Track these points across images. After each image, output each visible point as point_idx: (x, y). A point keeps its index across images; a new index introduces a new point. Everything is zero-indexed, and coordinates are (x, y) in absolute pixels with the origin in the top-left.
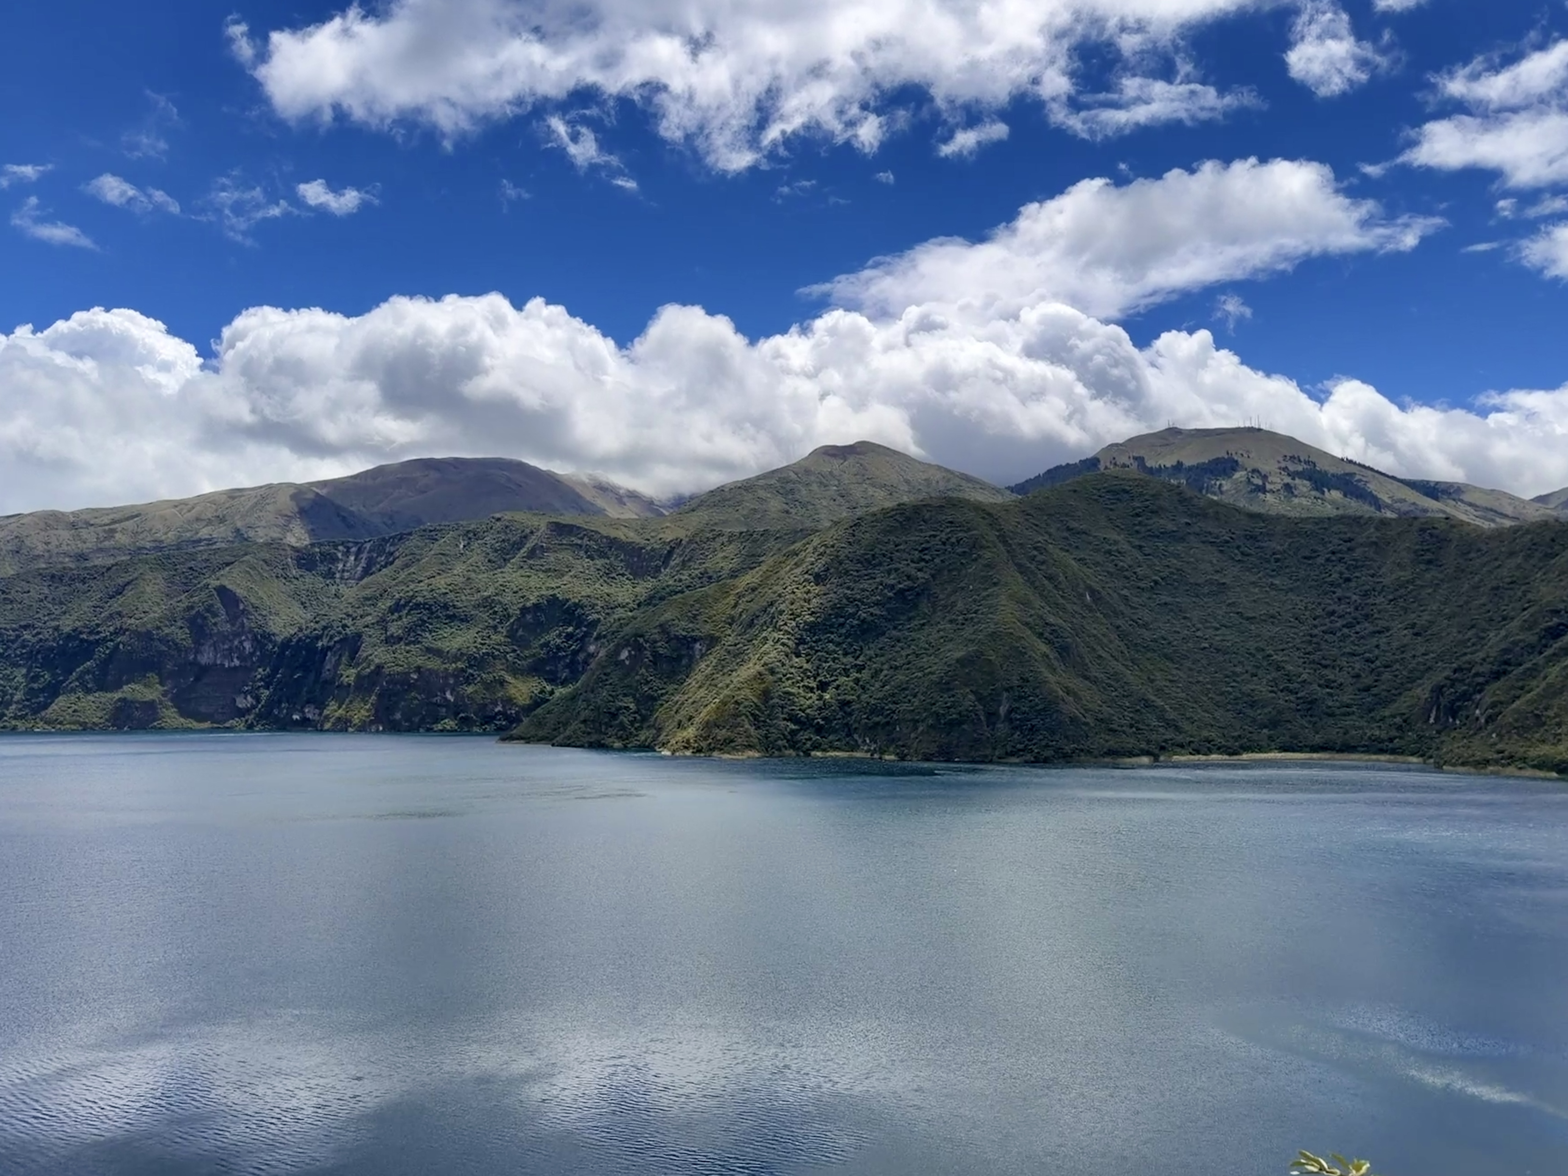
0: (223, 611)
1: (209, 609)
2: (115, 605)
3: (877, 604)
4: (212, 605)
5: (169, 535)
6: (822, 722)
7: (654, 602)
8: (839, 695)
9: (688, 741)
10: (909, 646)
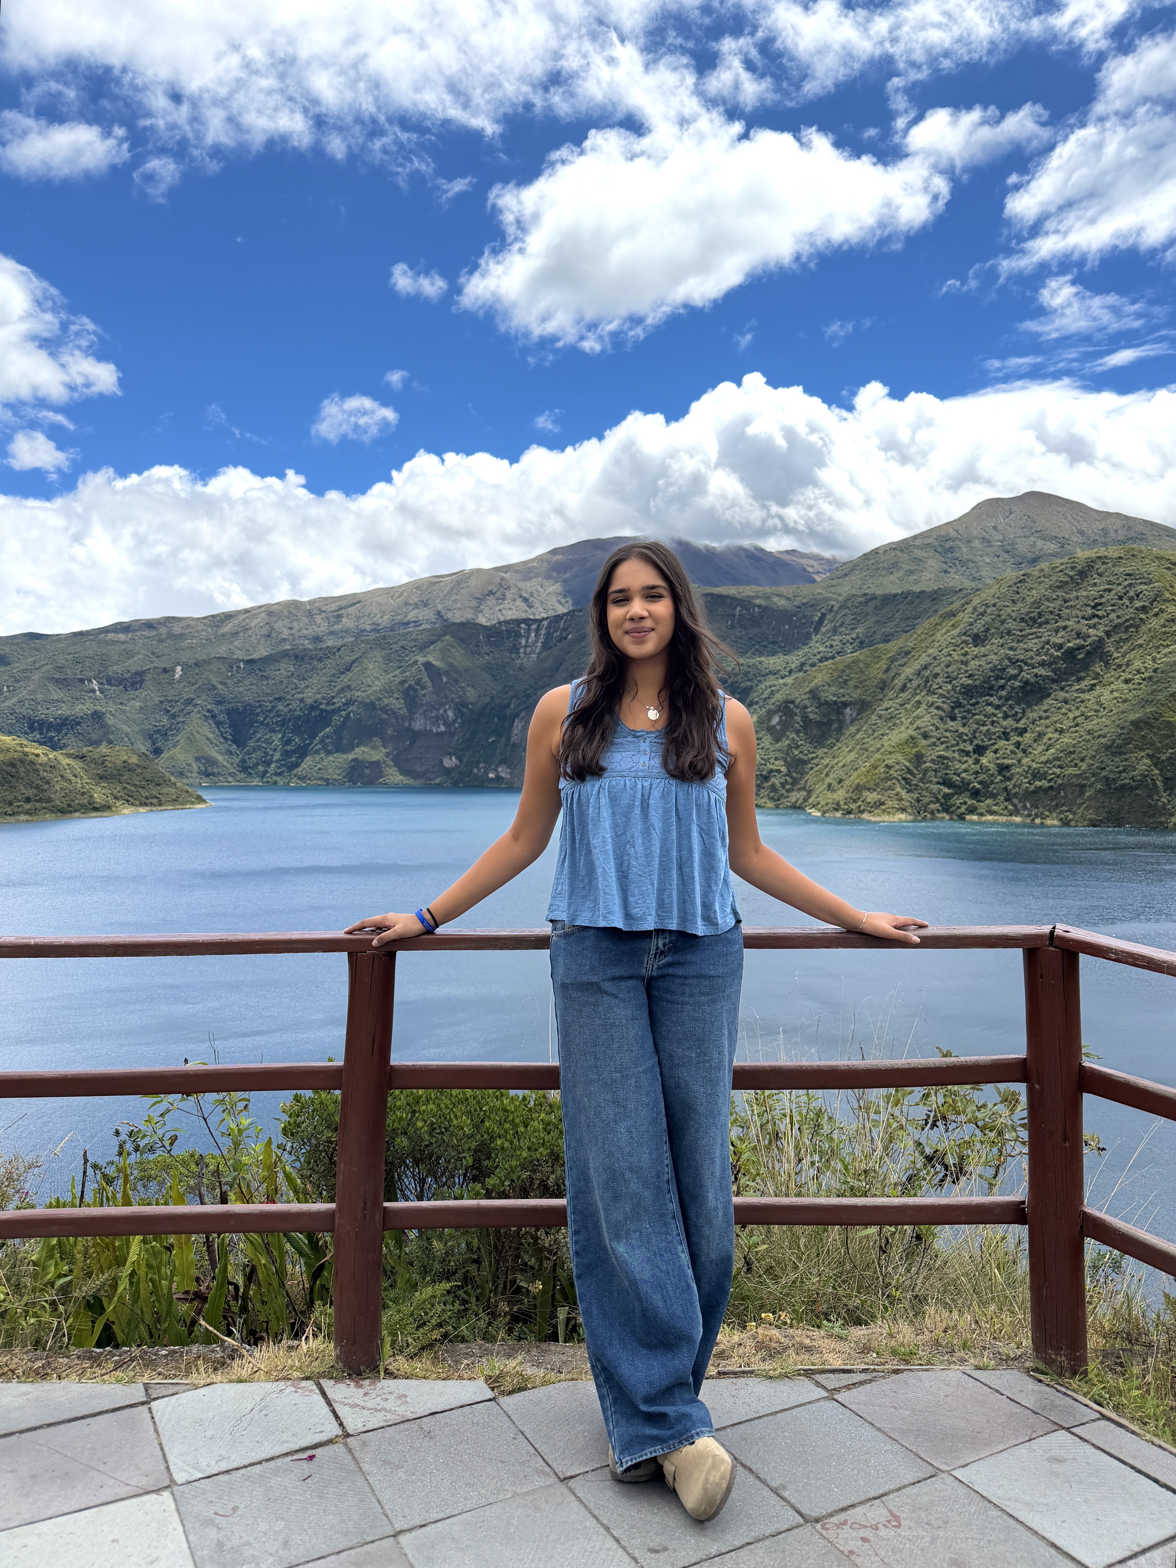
0: (429, 684)
1: (419, 682)
2: (345, 679)
3: (1042, 664)
4: (420, 679)
5: (385, 618)
6: (979, 786)
7: (805, 668)
8: (998, 758)
9: (838, 804)
10: (1078, 708)
